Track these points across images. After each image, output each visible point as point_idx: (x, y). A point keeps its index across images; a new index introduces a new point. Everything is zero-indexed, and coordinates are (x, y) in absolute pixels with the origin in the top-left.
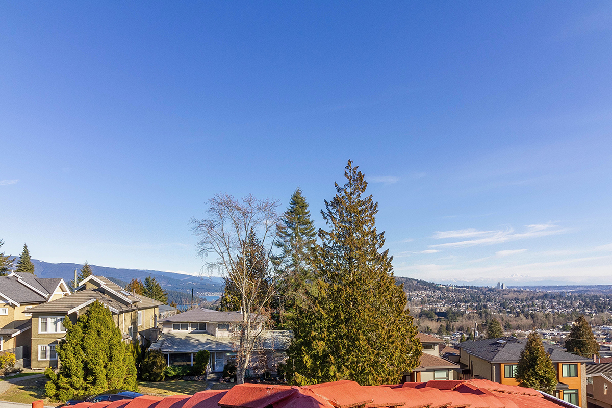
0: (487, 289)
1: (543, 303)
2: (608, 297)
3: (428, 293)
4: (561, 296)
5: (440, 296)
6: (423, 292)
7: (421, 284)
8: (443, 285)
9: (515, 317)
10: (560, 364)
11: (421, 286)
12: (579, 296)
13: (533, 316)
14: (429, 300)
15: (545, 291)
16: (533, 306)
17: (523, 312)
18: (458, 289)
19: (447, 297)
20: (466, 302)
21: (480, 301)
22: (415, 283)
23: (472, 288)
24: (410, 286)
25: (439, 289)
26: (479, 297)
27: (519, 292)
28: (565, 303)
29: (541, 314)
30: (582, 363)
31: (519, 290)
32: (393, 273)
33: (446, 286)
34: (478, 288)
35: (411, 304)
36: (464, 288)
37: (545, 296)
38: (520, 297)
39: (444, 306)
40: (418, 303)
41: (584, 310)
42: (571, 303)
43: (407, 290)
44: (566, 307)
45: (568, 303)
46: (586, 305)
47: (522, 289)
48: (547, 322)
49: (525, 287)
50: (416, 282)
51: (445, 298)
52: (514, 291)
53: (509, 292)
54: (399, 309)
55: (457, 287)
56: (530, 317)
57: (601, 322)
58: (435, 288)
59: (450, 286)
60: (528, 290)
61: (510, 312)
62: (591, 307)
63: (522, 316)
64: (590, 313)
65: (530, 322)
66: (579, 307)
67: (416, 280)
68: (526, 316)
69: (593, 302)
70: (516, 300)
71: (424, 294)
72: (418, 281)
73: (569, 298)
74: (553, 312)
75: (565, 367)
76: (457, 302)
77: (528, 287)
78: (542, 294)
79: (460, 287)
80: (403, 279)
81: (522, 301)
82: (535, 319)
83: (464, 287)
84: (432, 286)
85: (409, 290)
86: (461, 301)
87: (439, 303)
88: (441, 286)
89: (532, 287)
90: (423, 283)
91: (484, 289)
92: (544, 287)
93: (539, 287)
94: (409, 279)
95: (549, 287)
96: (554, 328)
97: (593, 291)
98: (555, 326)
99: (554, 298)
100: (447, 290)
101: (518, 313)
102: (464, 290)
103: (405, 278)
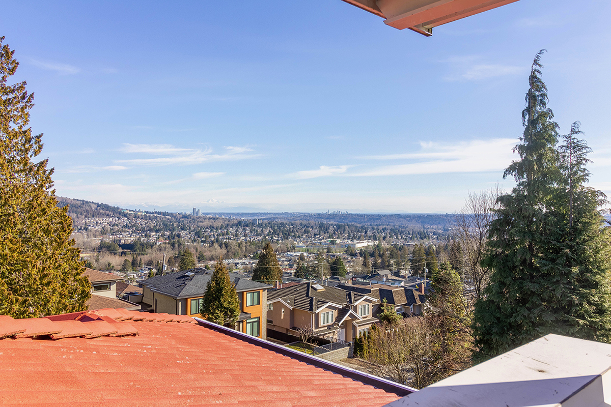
0: (181, 216)
1: (237, 231)
2: (292, 225)
3: (111, 220)
4: (253, 223)
5: (126, 224)
6: (105, 218)
7: (102, 209)
8: (130, 211)
9: (210, 247)
10: (245, 293)
11: (101, 211)
12: (269, 223)
13: (227, 245)
14: (113, 229)
15: (239, 218)
16: (227, 234)
17: (217, 241)
18: (148, 216)
19: (134, 225)
20: (157, 231)
21: (174, 229)
22: (94, 207)
23: (165, 214)
24: (87, 211)
25: (125, 215)
26: (173, 225)
27: (214, 219)
28: (257, 231)
29: (234, 242)
30: (264, 290)
31: (214, 217)
32: (53, 192)
33: (134, 211)
34: (171, 215)
35: (88, 235)
36: (155, 215)
37: (239, 223)
38: (215, 225)
39: (130, 236)
40: (97, 233)
41: (272, 238)
42: (262, 231)
43: (83, 217)
44: (257, 235)
45: (259, 230)
46: (275, 233)
47: (217, 216)
48: (240, 251)
49: (220, 214)
50: (96, 206)
51: (132, 227)
52: (210, 218)
53: (205, 219)
54: (60, 239)
55: (147, 212)
56: (224, 246)
57: (286, 249)
58: (120, 214)
59: (139, 211)
60: (223, 217)
61: (204, 242)
62: (278, 235)
63: (216, 245)
64: (278, 240)
65: (224, 251)
66: (268, 235)
67: (95, 204)
68: (220, 246)
69: (280, 229)
70: (212, 227)
71: (105, 221)
72: (98, 205)
73: (260, 225)
74: (246, 240)
75: (249, 295)
76: (147, 231)
77: (224, 214)
78: (236, 222)
79: (150, 213)
80: (78, 202)
81: (217, 229)
82: (229, 248)
83: (156, 213)
84: (117, 212)
85: (86, 216)
86: (151, 230)
87: (125, 232)
88: (128, 212)
89: (227, 214)
90: (106, 207)
91: (178, 215)
92: (238, 214)
93: (233, 214)
94: (87, 202)
95: (243, 214)
96: (245, 257)
97: (280, 218)
98: (247, 254)
99: (247, 226)
100: (136, 217)
101: (212, 242)
102: (157, 217)
103: (81, 200)
